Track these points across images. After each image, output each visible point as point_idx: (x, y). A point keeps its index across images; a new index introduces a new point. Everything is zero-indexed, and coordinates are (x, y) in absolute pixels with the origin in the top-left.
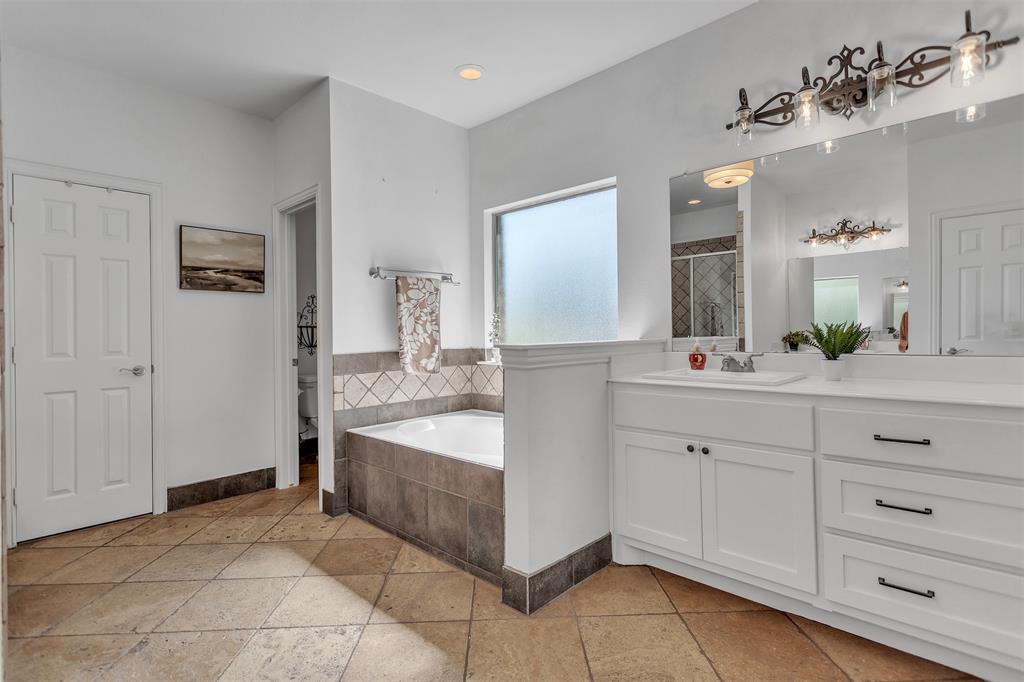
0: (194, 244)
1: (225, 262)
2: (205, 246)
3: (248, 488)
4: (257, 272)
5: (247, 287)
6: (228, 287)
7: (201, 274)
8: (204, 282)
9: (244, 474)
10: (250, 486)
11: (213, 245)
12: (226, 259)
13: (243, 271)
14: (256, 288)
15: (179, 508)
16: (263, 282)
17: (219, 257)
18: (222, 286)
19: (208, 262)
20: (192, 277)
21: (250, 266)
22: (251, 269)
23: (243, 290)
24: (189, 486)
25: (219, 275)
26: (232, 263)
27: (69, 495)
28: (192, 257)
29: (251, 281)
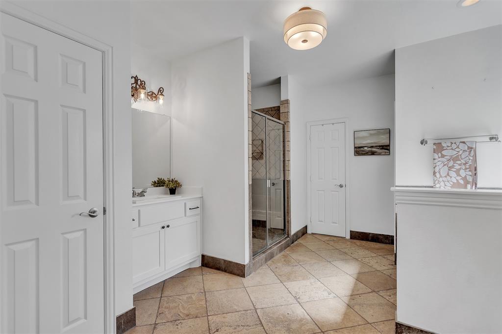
0: (359, 138)
1: (372, 143)
2: (363, 138)
3: (382, 241)
4: (386, 146)
5: (382, 153)
6: (373, 153)
7: (362, 149)
8: (363, 152)
9: (380, 234)
10: (383, 240)
11: (366, 137)
12: (372, 142)
13: (379, 146)
14: (385, 153)
15: (354, 239)
16: (389, 150)
17: (369, 141)
18: (370, 153)
19: (364, 144)
20: (359, 151)
21: (383, 143)
22: (382, 145)
23: (380, 154)
24: (358, 232)
25: (369, 149)
26: (375, 143)
27: (322, 223)
28: (360, 143)
29: (383, 150)
